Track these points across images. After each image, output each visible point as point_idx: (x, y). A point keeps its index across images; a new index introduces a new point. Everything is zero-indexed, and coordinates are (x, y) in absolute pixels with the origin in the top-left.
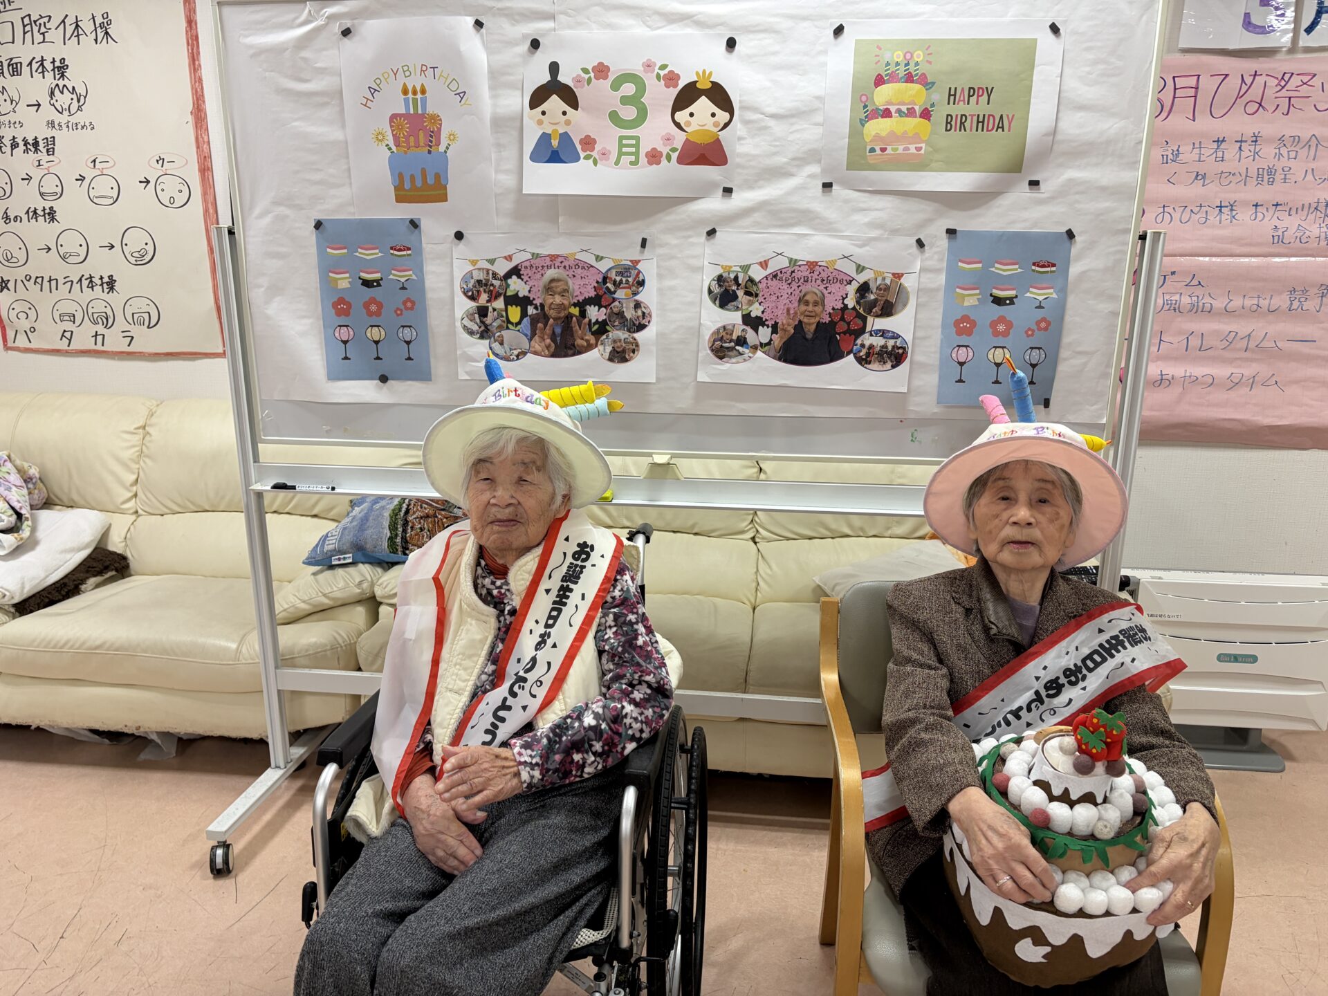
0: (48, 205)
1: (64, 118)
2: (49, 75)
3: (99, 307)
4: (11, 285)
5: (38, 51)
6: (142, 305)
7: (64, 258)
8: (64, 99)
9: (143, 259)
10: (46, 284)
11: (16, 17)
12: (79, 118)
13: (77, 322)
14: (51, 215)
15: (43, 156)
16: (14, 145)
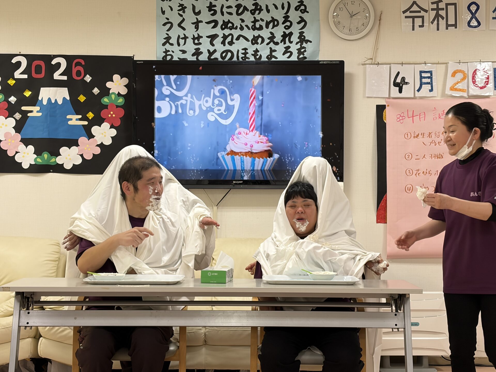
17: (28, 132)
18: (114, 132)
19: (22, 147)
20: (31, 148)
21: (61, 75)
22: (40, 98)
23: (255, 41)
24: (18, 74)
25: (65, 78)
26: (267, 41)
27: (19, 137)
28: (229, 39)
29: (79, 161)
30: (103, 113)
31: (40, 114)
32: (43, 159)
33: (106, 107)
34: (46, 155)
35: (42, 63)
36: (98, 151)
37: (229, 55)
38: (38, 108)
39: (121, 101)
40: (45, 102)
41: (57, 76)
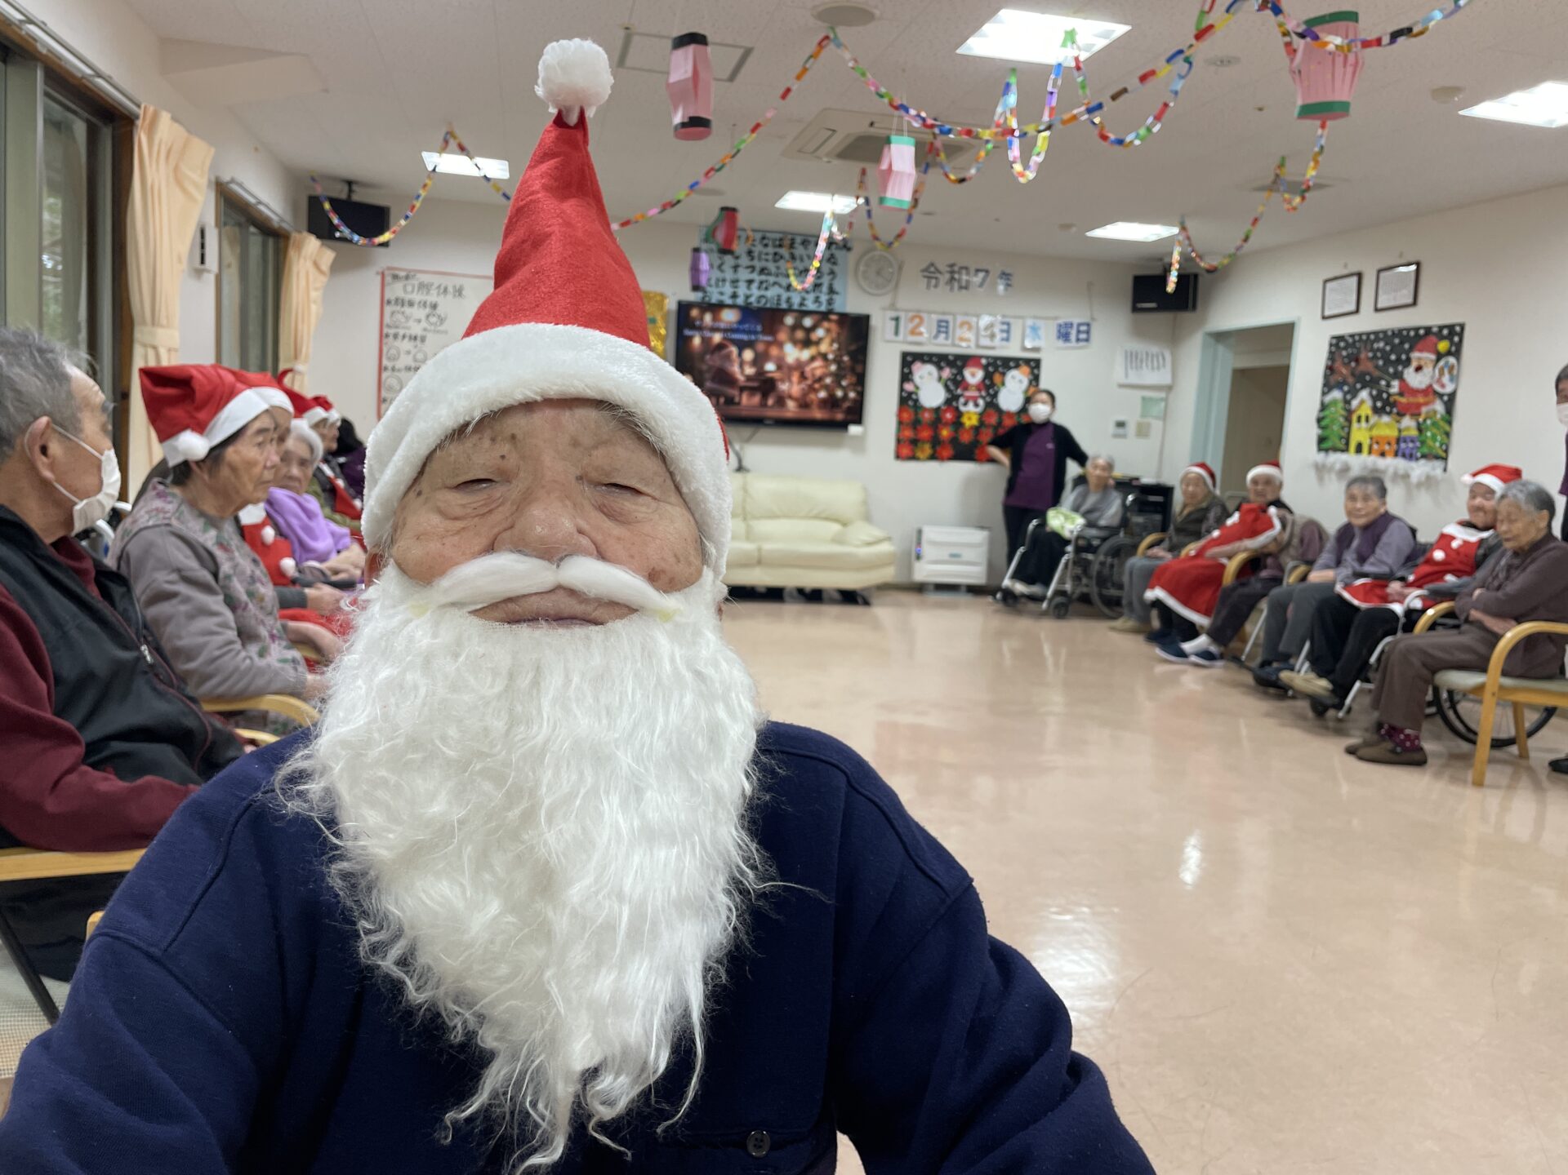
0: (417, 364)
1: (433, 328)
2: (428, 309)
5: (424, 298)
8: (433, 319)
11: (416, 283)
12: (441, 328)
15: (418, 343)
16: (404, 337)
23: (789, 288)
28: (764, 285)
37: (764, 300)
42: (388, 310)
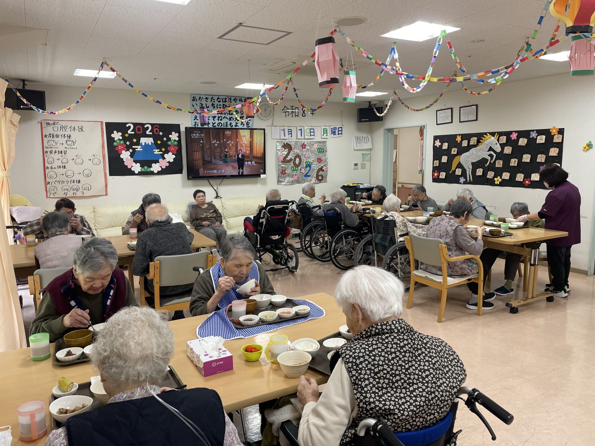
0: (63, 165)
1: (69, 147)
2: (66, 138)
3: (75, 187)
4: (50, 183)
5: (64, 133)
6: (87, 186)
7: (67, 176)
8: (69, 143)
9: (88, 176)
10: (61, 182)
11: (59, 126)
12: (73, 147)
13: (69, 190)
14: (65, 167)
15: (63, 154)
16: (55, 152)
17: (137, 157)
18: (174, 156)
19: (134, 164)
20: (138, 164)
21: (149, 132)
22: (141, 142)
23: (230, 119)
24: (129, 132)
25: (151, 133)
26: (235, 119)
27: (132, 160)
28: (220, 118)
29: (160, 169)
30: (169, 148)
31: (141, 149)
32: (145, 169)
33: (170, 146)
34: (146, 168)
35: (141, 127)
36: (168, 165)
37: (221, 124)
38: (140, 147)
39: (176, 143)
40: (143, 144)
41: (148, 132)
42: (45, 140)
